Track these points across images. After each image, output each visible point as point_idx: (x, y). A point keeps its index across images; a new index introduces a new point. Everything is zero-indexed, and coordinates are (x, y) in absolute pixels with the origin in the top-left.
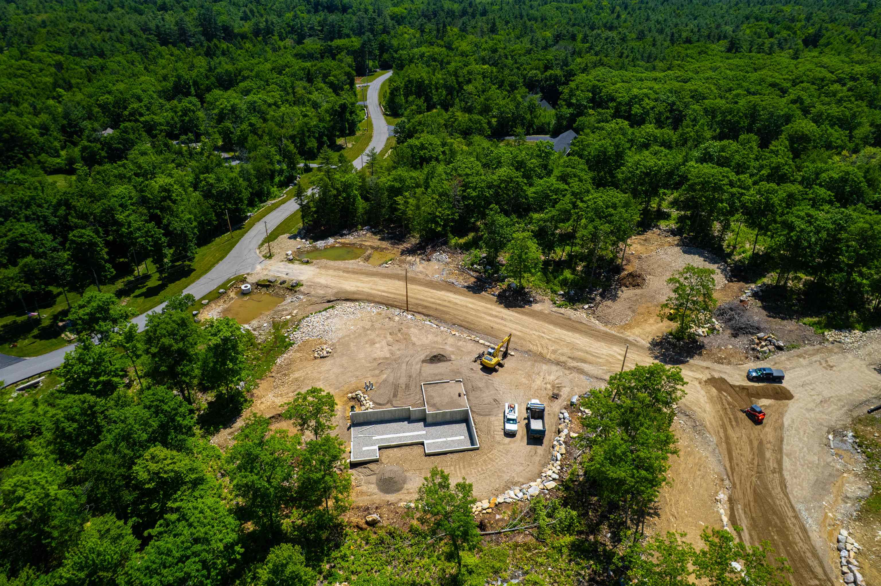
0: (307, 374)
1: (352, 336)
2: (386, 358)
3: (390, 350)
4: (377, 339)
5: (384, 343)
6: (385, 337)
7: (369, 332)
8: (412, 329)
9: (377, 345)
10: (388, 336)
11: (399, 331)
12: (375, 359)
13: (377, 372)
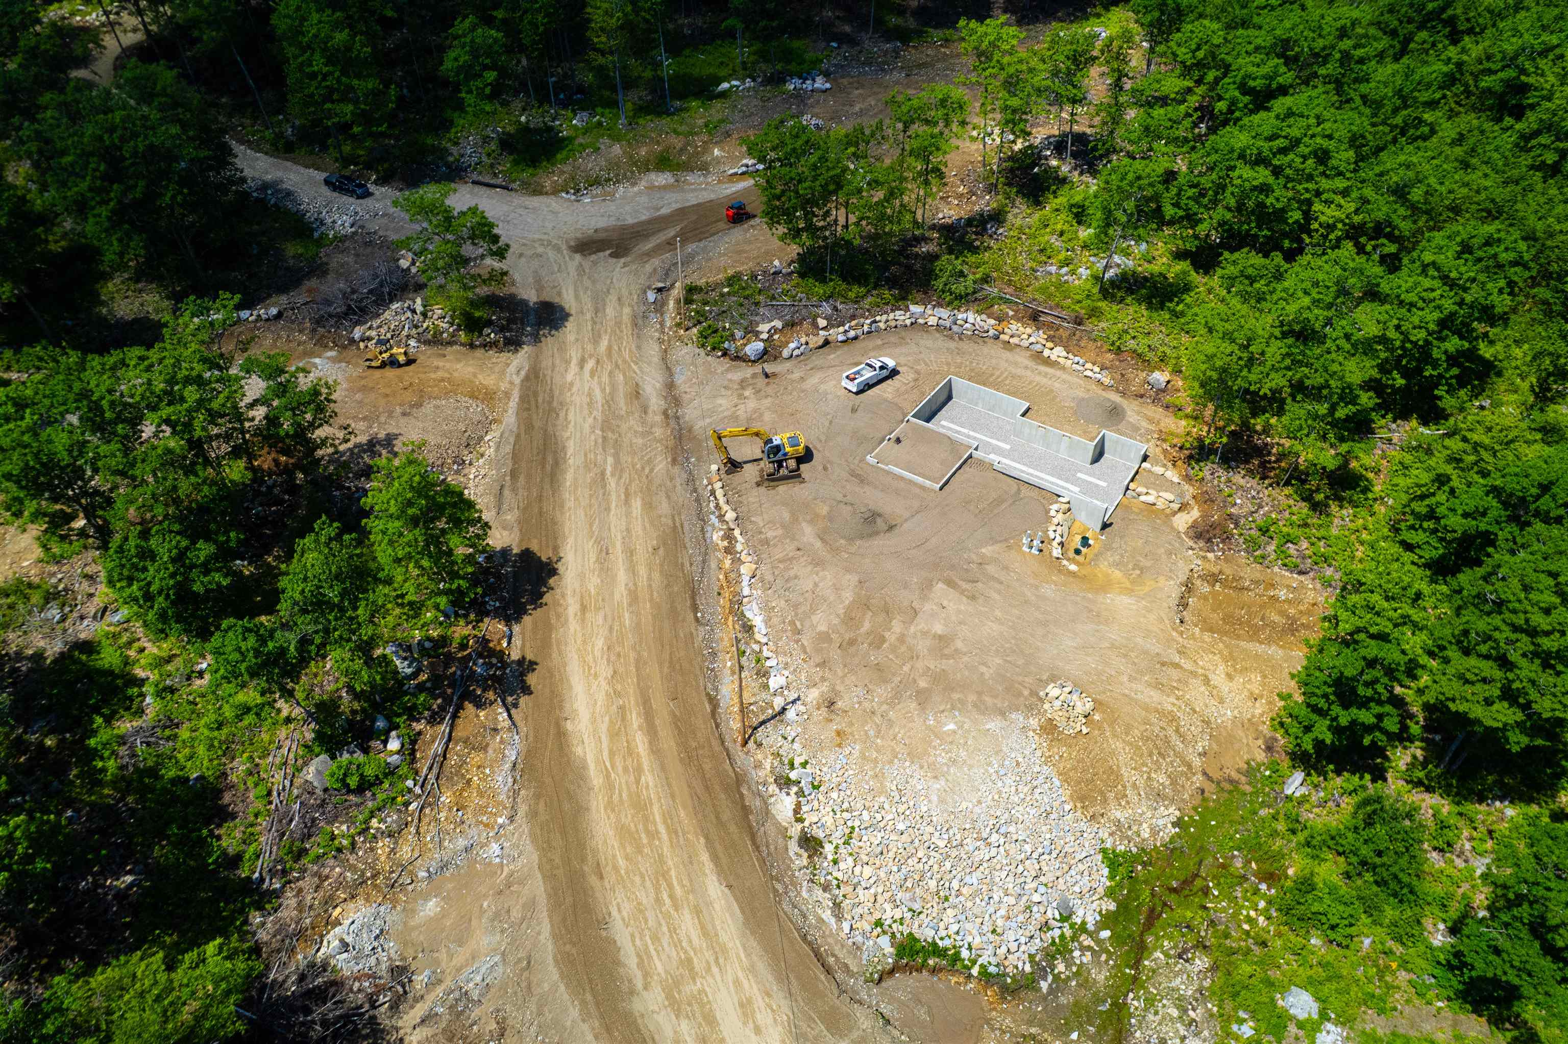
0: (1131, 679)
1: (972, 697)
2: (950, 583)
3: (924, 598)
4: (922, 646)
5: (920, 624)
6: (902, 639)
7: (922, 684)
8: (822, 628)
9: (938, 628)
10: (891, 637)
11: (852, 642)
12: (973, 598)
13: (991, 569)
